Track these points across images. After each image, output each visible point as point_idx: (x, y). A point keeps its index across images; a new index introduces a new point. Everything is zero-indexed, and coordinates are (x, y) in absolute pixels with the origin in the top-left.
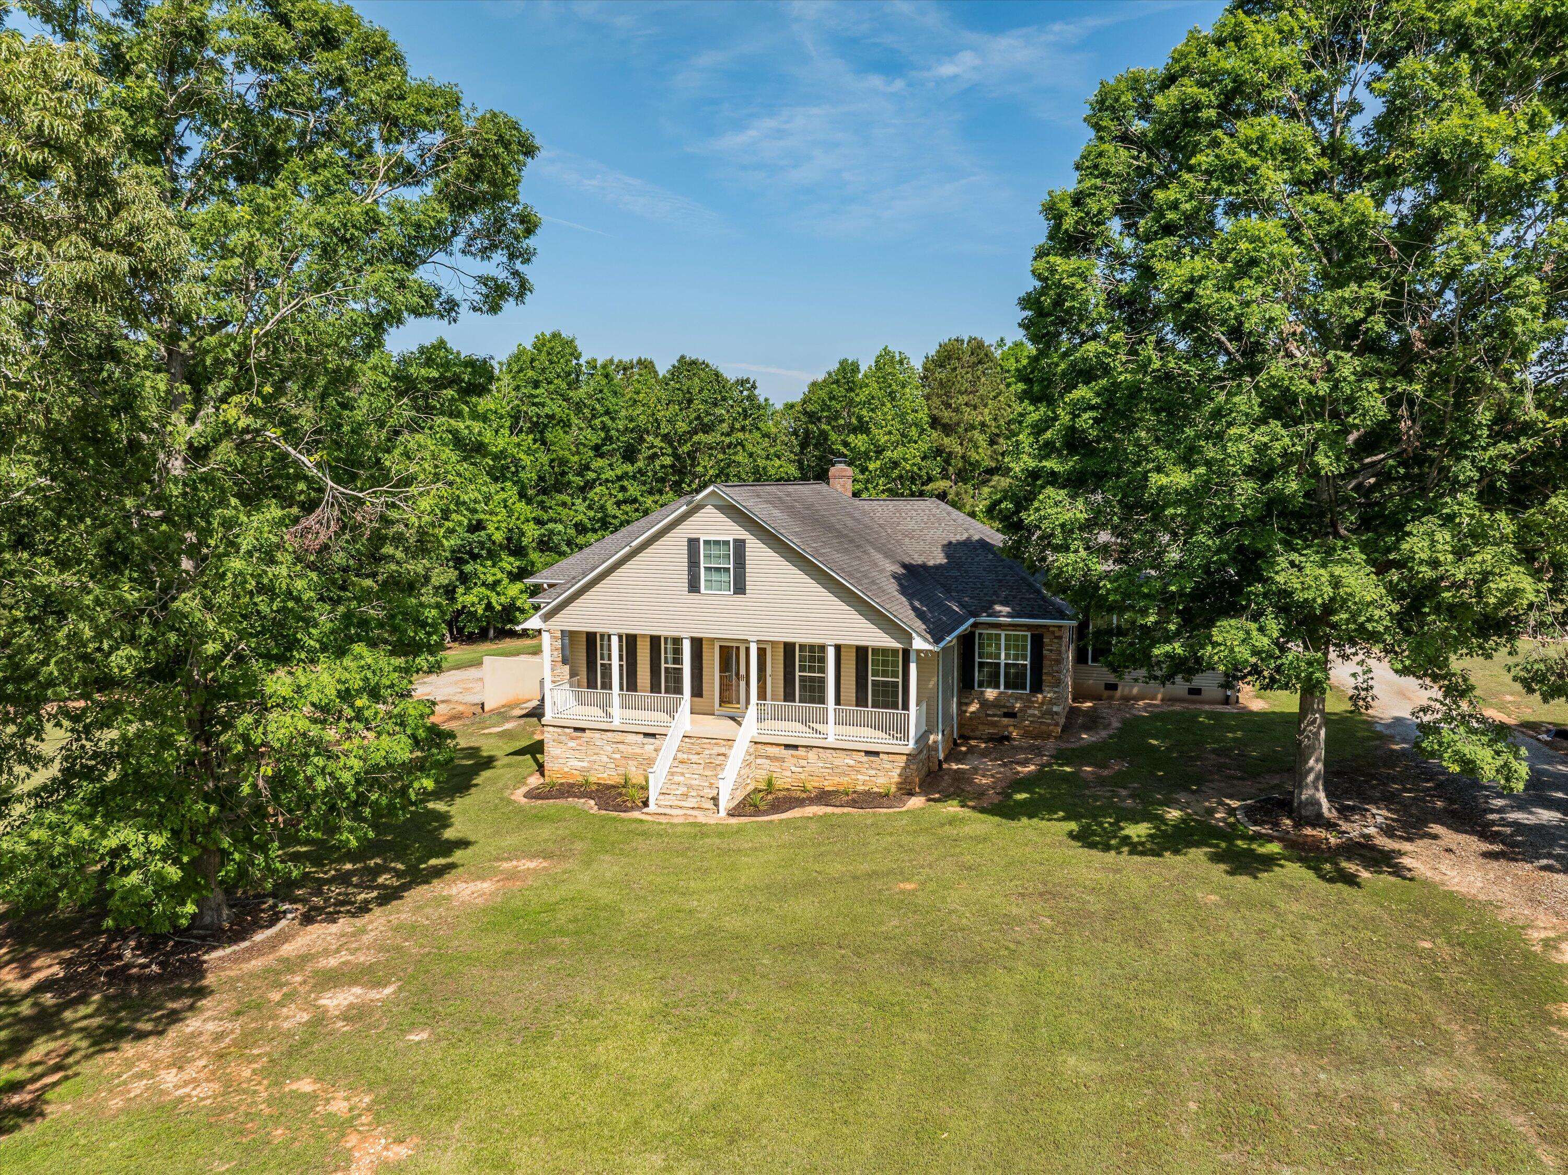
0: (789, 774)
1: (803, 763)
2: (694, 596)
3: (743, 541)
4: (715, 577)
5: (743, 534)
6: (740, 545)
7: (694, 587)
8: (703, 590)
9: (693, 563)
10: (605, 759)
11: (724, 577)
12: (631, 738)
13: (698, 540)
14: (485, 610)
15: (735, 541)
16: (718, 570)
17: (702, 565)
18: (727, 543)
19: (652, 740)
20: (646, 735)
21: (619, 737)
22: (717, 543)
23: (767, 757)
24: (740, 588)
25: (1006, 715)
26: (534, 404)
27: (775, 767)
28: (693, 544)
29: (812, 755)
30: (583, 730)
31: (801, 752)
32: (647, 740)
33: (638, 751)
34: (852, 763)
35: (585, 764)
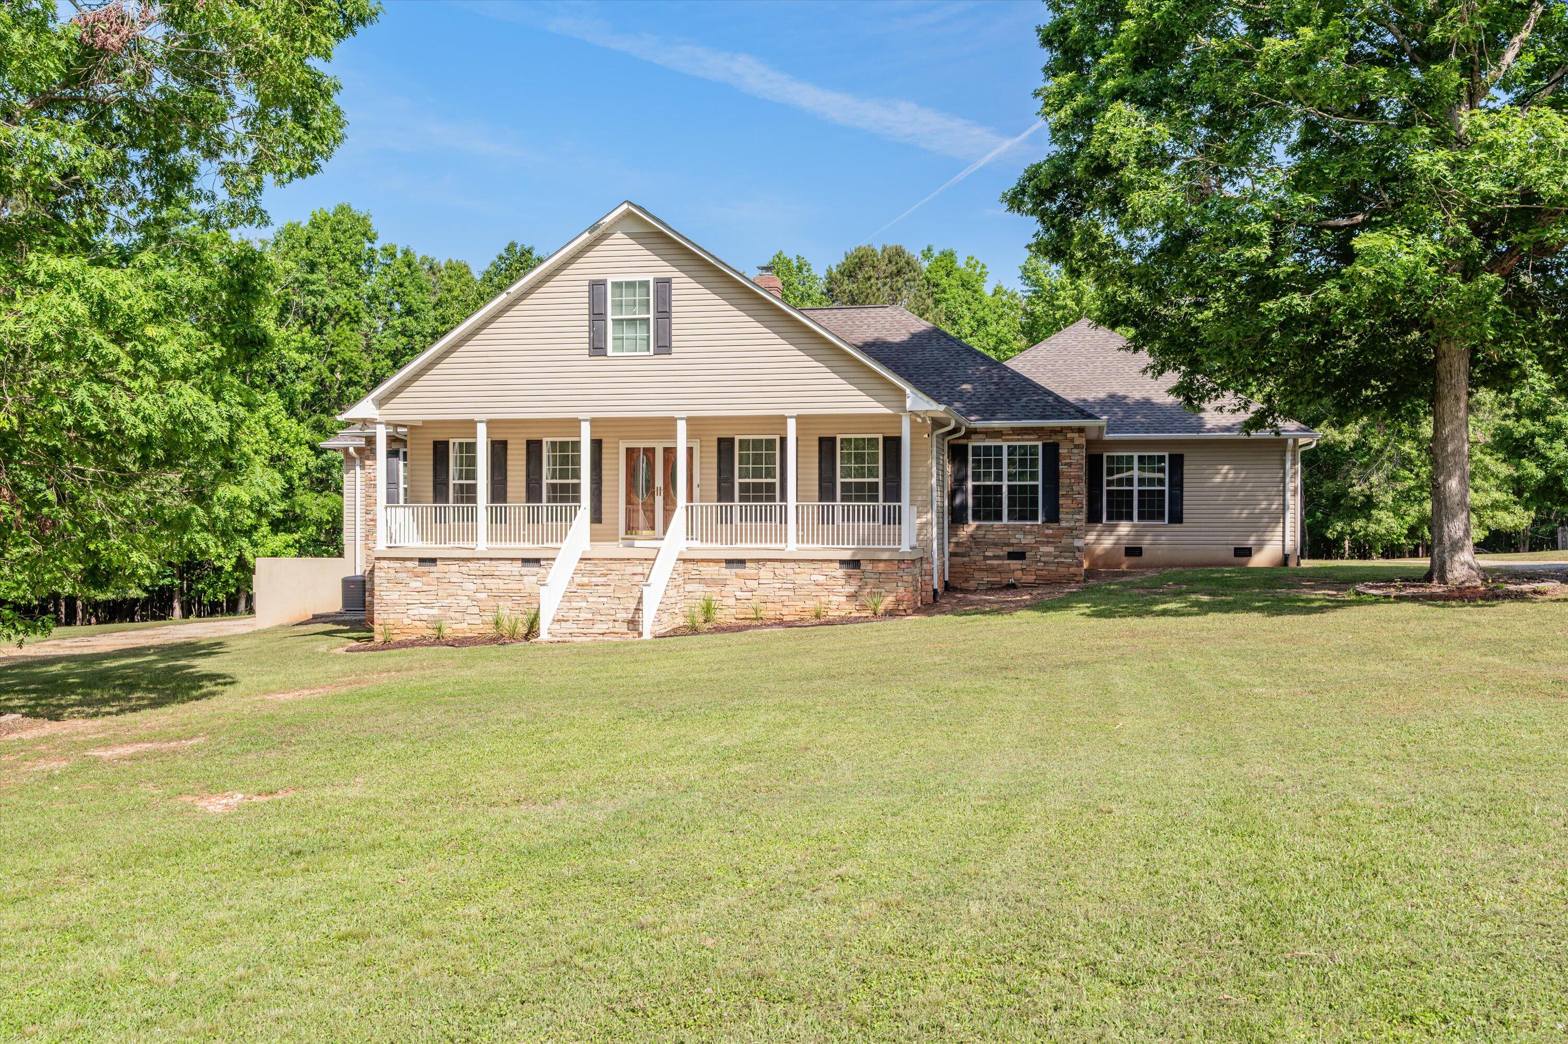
0: (731, 602)
1: (753, 584)
2: (598, 361)
3: (668, 281)
4: (627, 333)
5: (666, 270)
6: (664, 285)
7: (597, 348)
8: (610, 352)
9: (597, 316)
10: (465, 602)
11: (641, 333)
12: (505, 567)
13: (603, 283)
14: (235, 568)
15: (658, 281)
16: (632, 321)
17: (610, 317)
18: (645, 284)
19: (534, 569)
20: (526, 561)
21: (487, 567)
22: (631, 285)
23: (702, 581)
24: (664, 347)
25: (1012, 556)
26: (311, 293)
27: (713, 592)
28: (596, 287)
29: (765, 573)
30: (433, 561)
31: (750, 570)
32: (525, 570)
33: (514, 586)
34: (821, 579)
35: (435, 612)
